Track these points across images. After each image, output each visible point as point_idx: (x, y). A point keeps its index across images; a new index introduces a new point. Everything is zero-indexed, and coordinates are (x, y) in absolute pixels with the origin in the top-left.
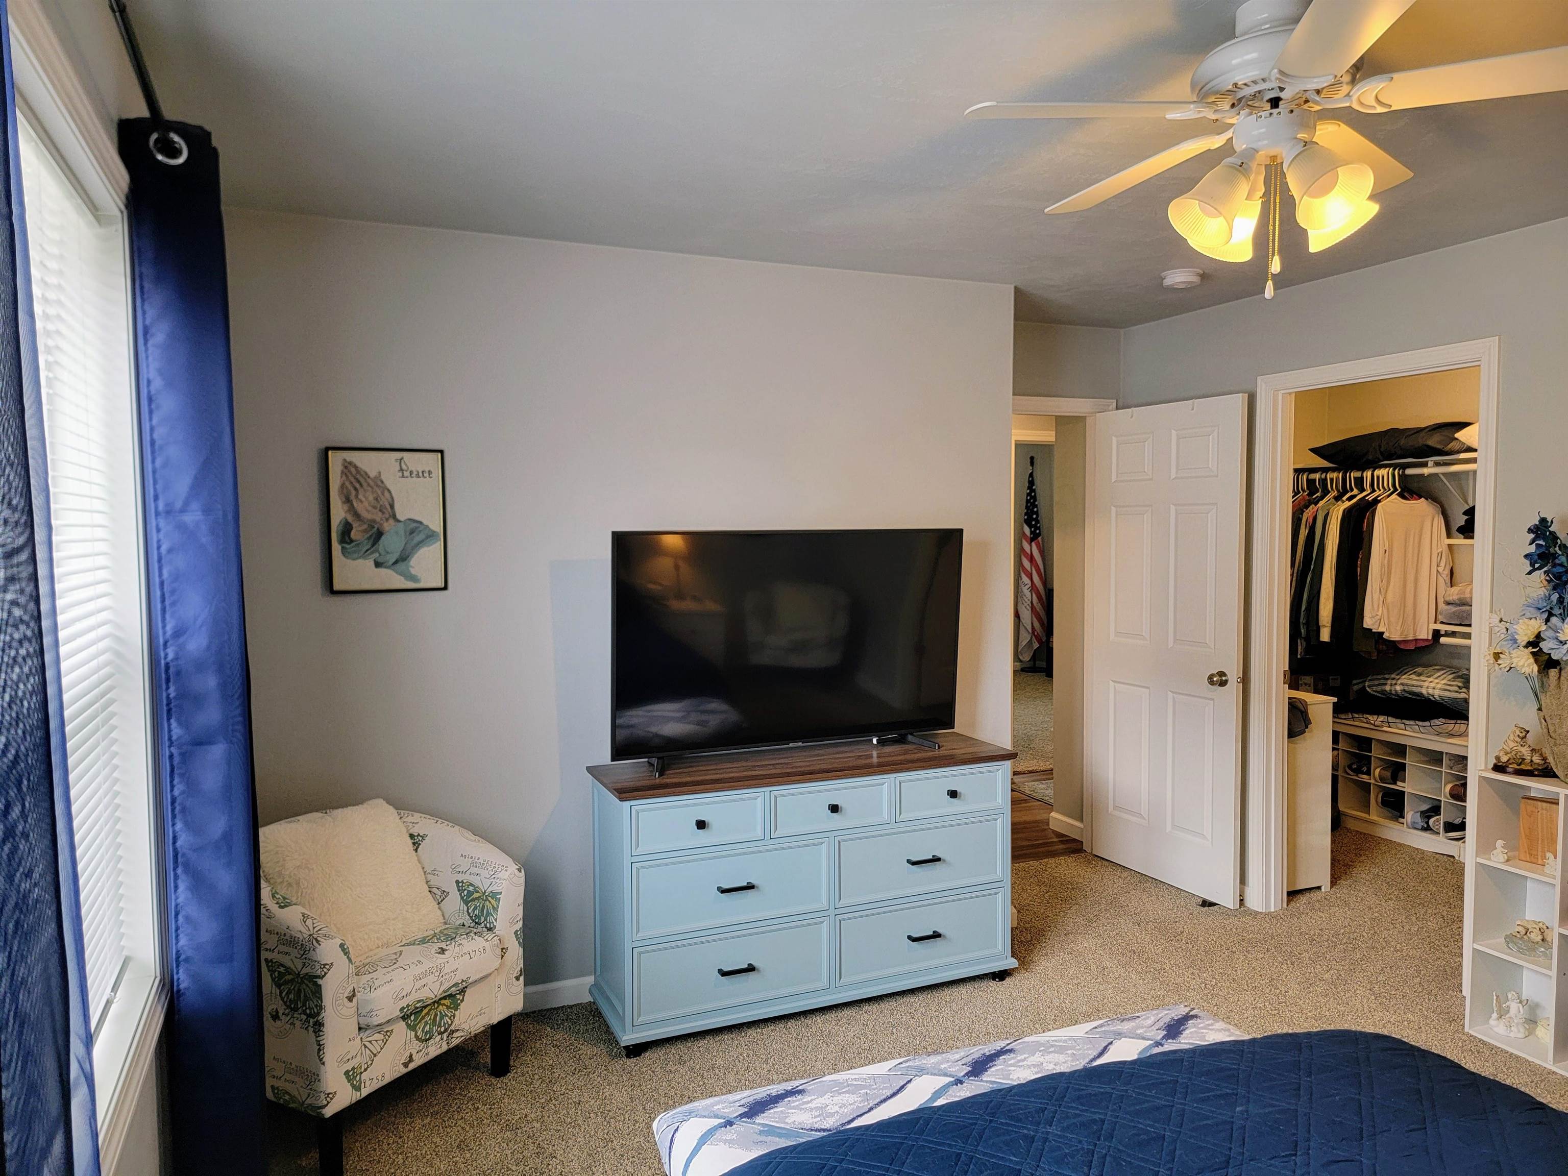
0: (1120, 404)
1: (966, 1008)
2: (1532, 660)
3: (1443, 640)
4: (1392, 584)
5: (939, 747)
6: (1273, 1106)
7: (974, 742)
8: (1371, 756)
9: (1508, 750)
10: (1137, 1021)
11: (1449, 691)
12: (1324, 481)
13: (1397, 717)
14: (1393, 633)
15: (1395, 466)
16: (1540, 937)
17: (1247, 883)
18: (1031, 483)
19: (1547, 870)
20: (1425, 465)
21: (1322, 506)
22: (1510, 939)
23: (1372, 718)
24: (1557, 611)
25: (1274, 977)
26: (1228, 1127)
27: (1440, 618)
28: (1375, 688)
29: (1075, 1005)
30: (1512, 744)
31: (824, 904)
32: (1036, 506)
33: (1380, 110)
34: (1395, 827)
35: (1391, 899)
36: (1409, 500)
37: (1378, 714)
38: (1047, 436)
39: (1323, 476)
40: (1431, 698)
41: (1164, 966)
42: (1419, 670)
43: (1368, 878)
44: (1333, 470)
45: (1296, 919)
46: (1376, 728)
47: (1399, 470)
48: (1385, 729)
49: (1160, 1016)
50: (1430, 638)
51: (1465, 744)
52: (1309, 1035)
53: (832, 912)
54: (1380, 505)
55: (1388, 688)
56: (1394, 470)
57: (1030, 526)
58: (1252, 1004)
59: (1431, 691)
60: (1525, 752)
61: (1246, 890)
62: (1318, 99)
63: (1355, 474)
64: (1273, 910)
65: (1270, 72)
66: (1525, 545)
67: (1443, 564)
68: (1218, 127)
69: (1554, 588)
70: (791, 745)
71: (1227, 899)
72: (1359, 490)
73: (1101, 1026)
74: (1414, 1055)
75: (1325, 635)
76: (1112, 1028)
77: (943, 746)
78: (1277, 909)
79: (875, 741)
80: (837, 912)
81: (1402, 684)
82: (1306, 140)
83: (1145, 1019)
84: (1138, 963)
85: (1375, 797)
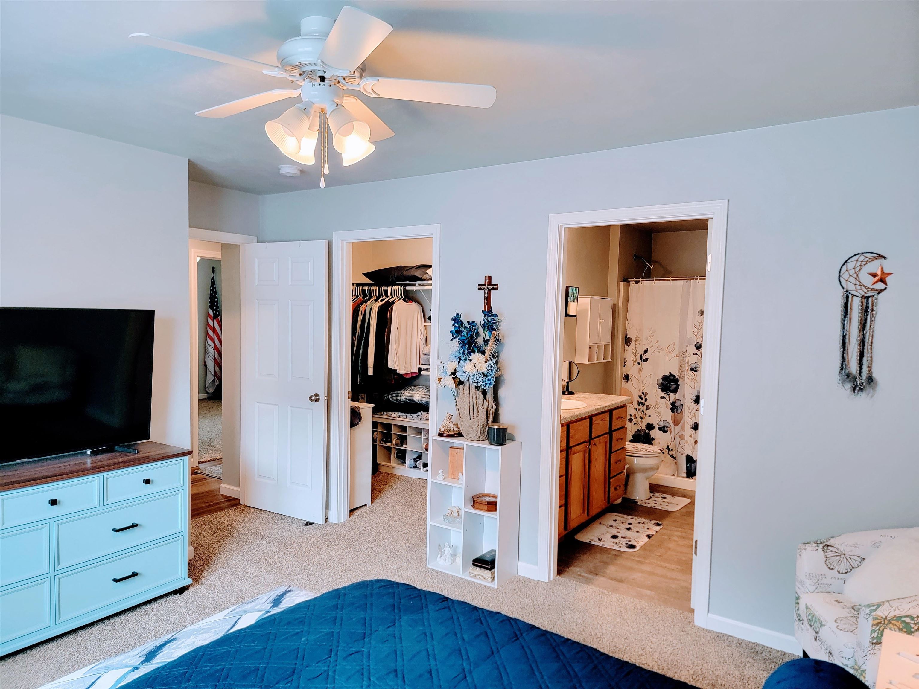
0: (260, 239)
1: (155, 617)
2: (453, 381)
3: (422, 373)
4: (400, 345)
5: (138, 452)
6: (321, 632)
7: (164, 446)
8: (392, 433)
9: (445, 425)
10: (257, 601)
11: (425, 398)
12: (370, 291)
13: (402, 412)
14: (401, 371)
15: (401, 285)
16: (457, 514)
17: (329, 508)
18: (213, 283)
19: (460, 481)
20: (414, 285)
21: (369, 304)
22: (445, 517)
23: (392, 414)
24: (462, 358)
25: (340, 558)
26: (296, 651)
27: (421, 362)
28: (393, 398)
29: (228, 599)
30: (446, 422)
31: (46, 569)
32: (217, 298)
33: (374, 96)
34: (402, 468)
35: (398, 505)
36: (408, 302)
37: (395, 411)
38: (216, 255)
39: (369, 288)
40: (418, 402)
41: (283, 564)
42: (413, 388)
43: (389, 496)
44: (374, 285)
45: (353, 524)
46: (394, 419)
47: (403, 287)
48: (398, 419)
49: (270, 595)
50: (417, 372)
51: (428, 423)
52: (345, 588)
53: (52, 574)
54: (395, 305)
55: (399, 398)
56: (401, 287)
57: (213, 310)
58: (328, 575)
59: (417, 398)
60: (451, 426)
61: (329, 512)
62: (344, 82)
63: (384, 288)
64: (342, 521)
65: (317, 61)
66: (450, 326)
67: (422, 335)
68: (294, 86)
69: (462, 347)
70: (18, 461)
71: (319, 519)
72: (386, 296)
73: (235, 609)
74: (393, 587)
75: (370, 372)
76: (241, 609)
77: (141, 451)
78: (344, 520)
79: (89, 452)
80: (56, 573)
81: (405, 396)
82: (338, 103)
83: (261, 599)
84: (268, 565)
85: (393, 454)
